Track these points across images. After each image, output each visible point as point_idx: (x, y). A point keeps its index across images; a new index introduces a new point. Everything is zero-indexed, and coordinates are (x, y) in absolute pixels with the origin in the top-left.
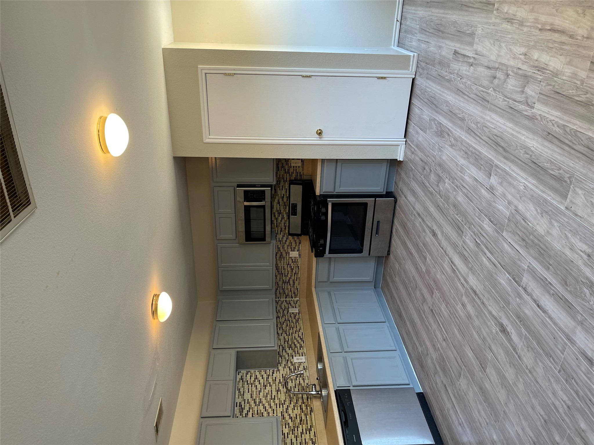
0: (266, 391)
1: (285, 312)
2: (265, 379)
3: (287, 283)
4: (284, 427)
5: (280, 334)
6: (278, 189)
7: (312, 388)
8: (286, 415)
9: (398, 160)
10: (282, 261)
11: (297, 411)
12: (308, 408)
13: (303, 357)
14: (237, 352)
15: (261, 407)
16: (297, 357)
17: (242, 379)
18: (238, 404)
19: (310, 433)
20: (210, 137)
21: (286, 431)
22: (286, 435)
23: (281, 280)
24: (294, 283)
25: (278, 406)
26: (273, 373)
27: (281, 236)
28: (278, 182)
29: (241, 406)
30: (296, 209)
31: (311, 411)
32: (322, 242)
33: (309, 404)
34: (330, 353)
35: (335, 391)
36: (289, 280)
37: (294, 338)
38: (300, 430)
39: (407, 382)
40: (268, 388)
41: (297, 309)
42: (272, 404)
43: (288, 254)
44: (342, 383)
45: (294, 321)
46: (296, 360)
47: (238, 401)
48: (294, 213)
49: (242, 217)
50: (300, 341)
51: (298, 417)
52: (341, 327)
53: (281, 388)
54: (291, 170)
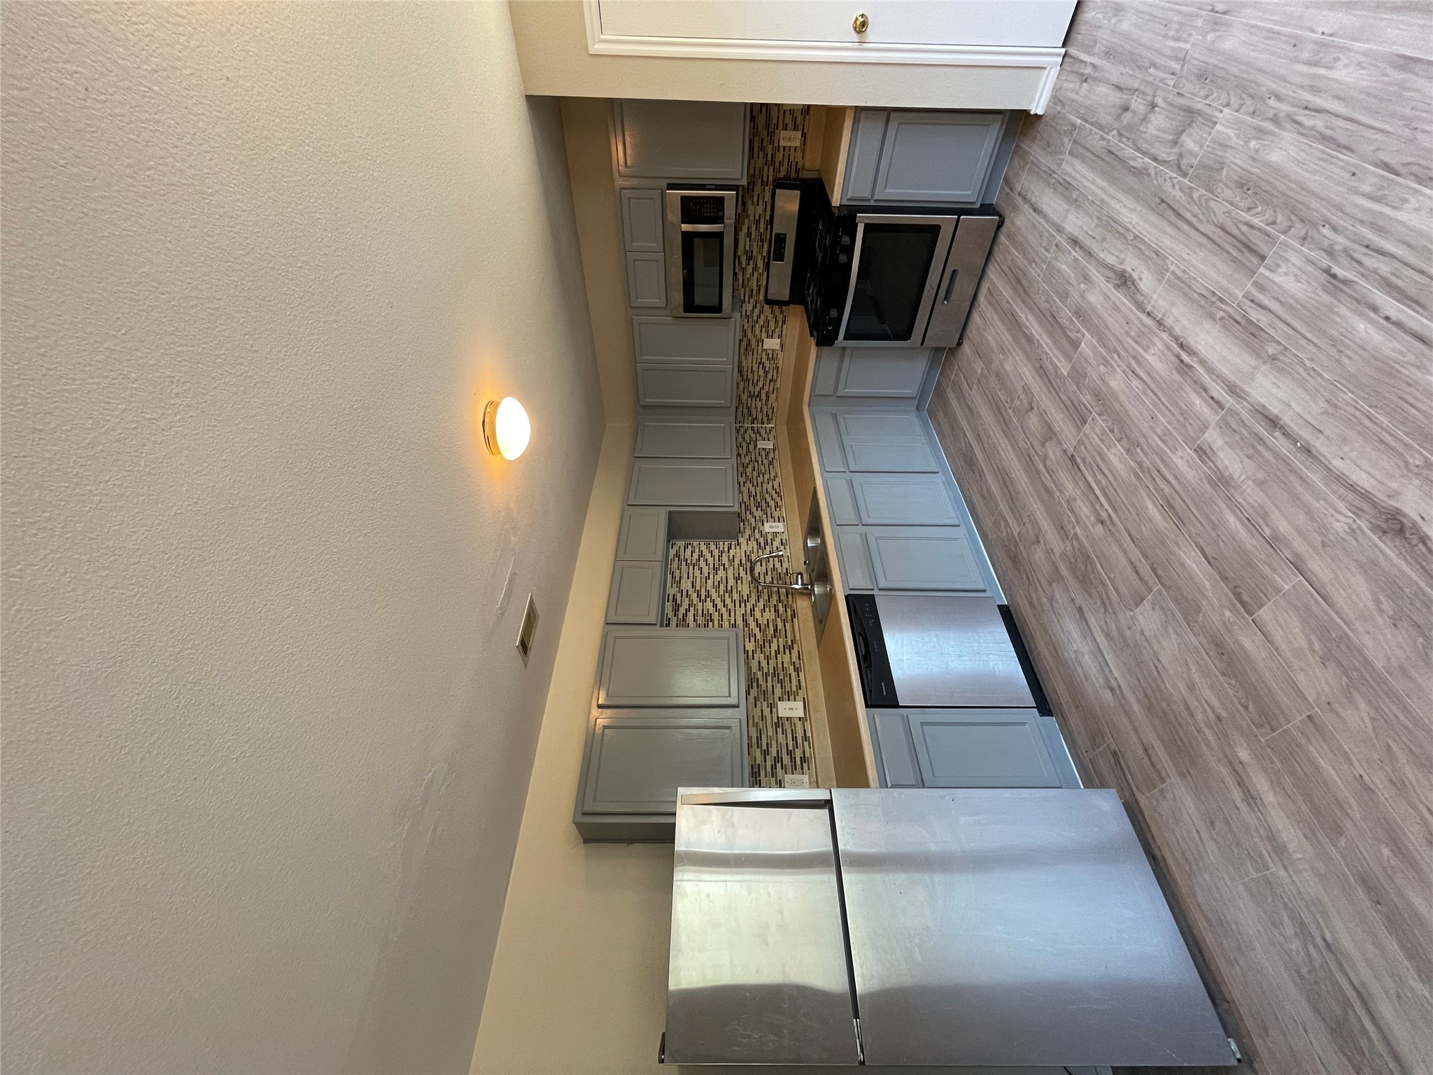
0: (718, 578)
1: (751, 447)
2: (717, 558)
3: (757, 396)
4: (747, 640)
5: (742, 484)
6: (750, 202)
7: (797, 578)
8: (751, 621)
9: (1032, 113)
10: (750, 358)
11: (769, 614)
12: (789, 610)
13: (781, 524)
14: (670, 512)
15: (709, 605)
16: (769, 524)
17: (677, 555)
18: (671, 598)
19: (790, 654)
20: (602, 37)
21: (750, 647)
22: (750, 653)
23: (746, 391)
24: (768, 397)
25: (738, 605)
26: (730, 548)
27: (750, 307)
28: (751, 183)
29: (675, 600)
30: (784, 248)
31: (794, 616)
32: (834, 313)
33: (790, 603)
34: (836, 524)
35: (846, 597)
36: (759, 393)
37: (765, 491)
38: (774, 647)
39: (982, 587)
40: (721, 573)
41: (771, 443)
42: (728, 601)
43: (760, 344)
44: (860, 583)
45: (766, 462)
46: (768, 528)
47: (672, 591)
48: (780, 256)
49: (677, 259)
50: (775, 496)
51: (771, 624)
52: (857, 478)
53: (742, 574)
54: (779, 157)
